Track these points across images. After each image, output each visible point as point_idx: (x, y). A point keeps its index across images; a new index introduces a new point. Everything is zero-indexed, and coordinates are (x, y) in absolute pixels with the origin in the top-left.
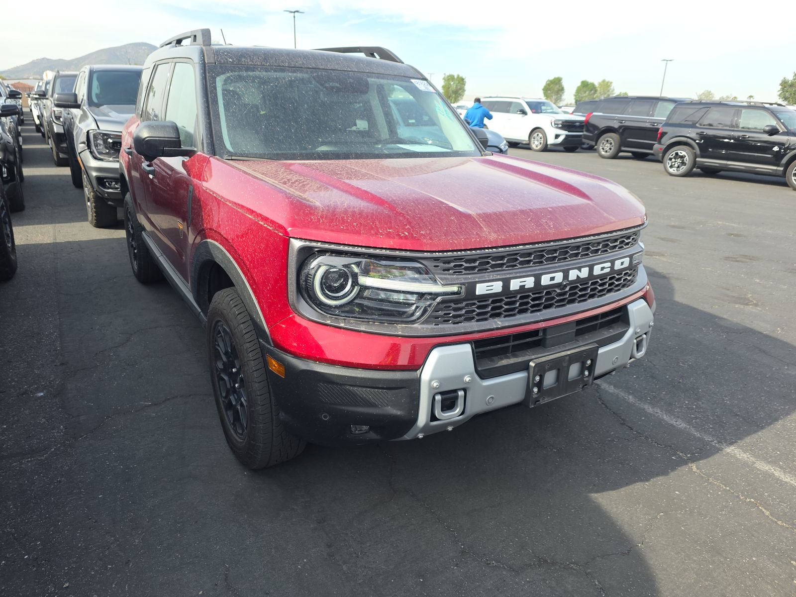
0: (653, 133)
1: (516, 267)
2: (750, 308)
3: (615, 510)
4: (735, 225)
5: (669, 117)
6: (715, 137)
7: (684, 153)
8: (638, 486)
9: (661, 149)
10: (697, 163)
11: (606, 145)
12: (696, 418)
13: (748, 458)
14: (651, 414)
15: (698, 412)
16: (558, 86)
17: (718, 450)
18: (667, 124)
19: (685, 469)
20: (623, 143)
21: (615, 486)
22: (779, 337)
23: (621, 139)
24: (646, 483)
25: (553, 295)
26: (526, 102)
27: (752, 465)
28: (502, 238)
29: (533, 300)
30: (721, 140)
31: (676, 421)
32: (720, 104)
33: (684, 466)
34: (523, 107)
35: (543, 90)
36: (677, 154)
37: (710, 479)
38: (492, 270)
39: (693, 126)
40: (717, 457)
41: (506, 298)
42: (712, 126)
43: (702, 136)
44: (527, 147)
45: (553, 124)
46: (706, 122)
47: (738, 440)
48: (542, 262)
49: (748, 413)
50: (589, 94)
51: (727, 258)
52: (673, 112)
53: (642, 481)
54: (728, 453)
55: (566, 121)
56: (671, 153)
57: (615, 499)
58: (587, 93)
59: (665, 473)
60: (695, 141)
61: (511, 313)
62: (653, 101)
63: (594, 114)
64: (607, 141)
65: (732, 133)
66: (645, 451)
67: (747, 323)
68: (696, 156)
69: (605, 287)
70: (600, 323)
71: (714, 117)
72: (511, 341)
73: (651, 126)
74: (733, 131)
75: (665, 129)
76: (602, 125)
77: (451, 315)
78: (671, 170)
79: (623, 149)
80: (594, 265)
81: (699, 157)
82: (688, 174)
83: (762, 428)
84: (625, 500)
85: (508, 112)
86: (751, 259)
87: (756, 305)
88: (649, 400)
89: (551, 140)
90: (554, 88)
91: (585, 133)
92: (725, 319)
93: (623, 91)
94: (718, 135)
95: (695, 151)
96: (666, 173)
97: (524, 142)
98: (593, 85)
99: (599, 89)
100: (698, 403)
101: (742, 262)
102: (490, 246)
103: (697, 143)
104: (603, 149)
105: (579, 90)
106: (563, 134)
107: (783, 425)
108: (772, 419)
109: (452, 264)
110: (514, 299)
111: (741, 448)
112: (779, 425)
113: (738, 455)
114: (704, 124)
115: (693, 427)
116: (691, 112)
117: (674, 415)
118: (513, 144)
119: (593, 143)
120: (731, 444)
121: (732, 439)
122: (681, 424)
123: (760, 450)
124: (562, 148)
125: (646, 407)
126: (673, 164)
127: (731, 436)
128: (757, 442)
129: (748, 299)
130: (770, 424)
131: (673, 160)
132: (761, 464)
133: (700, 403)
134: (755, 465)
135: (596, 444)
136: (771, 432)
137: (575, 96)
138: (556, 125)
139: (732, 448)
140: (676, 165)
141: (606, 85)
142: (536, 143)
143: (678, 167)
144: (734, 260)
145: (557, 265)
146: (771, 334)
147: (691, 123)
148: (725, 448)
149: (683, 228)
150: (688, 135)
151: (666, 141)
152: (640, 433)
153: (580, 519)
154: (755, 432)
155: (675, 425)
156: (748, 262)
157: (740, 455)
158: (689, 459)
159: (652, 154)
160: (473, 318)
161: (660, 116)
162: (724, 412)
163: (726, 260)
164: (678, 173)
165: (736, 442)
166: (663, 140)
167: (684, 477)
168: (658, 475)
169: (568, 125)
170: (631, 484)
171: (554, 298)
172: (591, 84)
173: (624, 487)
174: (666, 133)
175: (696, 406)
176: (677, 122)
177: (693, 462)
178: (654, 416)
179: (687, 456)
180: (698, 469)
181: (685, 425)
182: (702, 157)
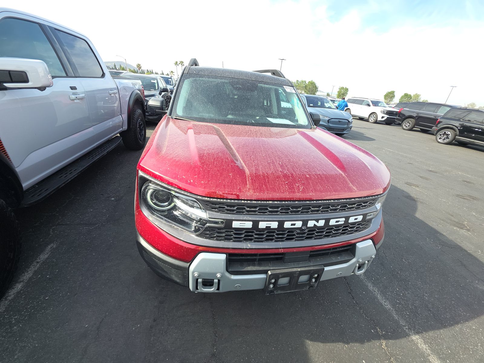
0: (434, 121)
1: (266, 214)
2: (463, 232)
3: (316, 360)
4: (469, 176)
5: (445, 114)
6: (470, 127)
7: (449, 133)
8: (340, 345)
9: (436, 129)
10: (456, 139)
11: (407, 124)
12: (400, 304)
13: (426, 349)
14: (370, 291)
15: (403, 300)
16: (392, 95)
17: (407, 335)
18: (443, 118)
19: (377, 343)
20: (416, 124)
21: (325, 340)
22: (478, 257)
23: (416, 122)
24: (346, 345)
25: (295, 233)
26: (371, 101)
27: (427, 356)
28: (256, 195)
29: (277, 234)
30: (474, 129)
31: (385, 302)
32: (478, 111)
33: (377, 341)
34: (369, 102)
35: (384, 96)
36: (445, 133)
37: (392, 358)
38: (247, 213)
39: (459, 120)
40: (403, 341)
41: (256, 231)
42: (470, 121)
43: (462, 126)
44: (367, 120)
45: (382, 112)
46: (467, 119)
47: (424, 331)
48: (288, 213)
49: (438, 311)
50: (407, 100)
51: (458, 196)
52: (448, 112)
53: (344, 342)
54: (413, 340)
55: (389, 111)
56: (442, 132)
57: (321, 350)
58: (406, 99)
59: (361, 341)
60: (457, 127)
61: (260, 240)
62: (439, 105)
63: (404, 109)
64: (408, 122)
65: (481, 126)
66: (355, 319)
67: (459, 242)
68: (456, 135)
69: (339, 231)
70: (331, 252)
71: (473, 117)
72: (258, 256)
73: (435, 118)
74: (482, 125)
75: (441, 120)
76: (407, 114)
77: (215, 235)
78: (439, 140)
79: (416, 126)
80: (330, 219)
81: (457, 136)
82: (449, 143)
83: (445, 327)
84: (326, 353)
85: (361, 104)
86: (473, 199)
87: (468, 230)
88: (373, 280)
89: (379, 119)
90: (390, 96)
91: (397, 117)
92: (444, 235)
93: (426, 99)
94: (473, 126)
95: (456, 133)
96: (436, 141)
97: (366, 118)
98: (410, 96)
99: (413, 98)
100: (405, 292)
101: (467, 199)
102: (246, 199)
103: (459, 129)
104: (405, 125)
105: (402, 97)
106: (386, 116)
107: (461, 329)
108: (454, 321)
109: (217, 206)
110: (262, 233)
111: (424, 339)
112: (457, 328)
113: (420, 345)
114: (466, 119)
115: (395, 310)
116: (459, 113)
117: (385, 296)
118: (361, 119)
119: (401, 122)
120: (418, 333)
121: (420, 329)
122: (387, 305)
123: (437, 346)
124: (384, 123)
125: (369, 284)
126: (442, 137)
127: (420, 326)
128: (438, 337)
129: (464, 225)
130: (452, 325)
131: (442, 136)
132: (433, 357)
133: (407, 293)
134: (429, 358)
135: (327, 302)
136: (450, 332)
137: (400, 100)
138: (384, 112)
139: (417, 337)
140: (443, 138)
141: (417, 96)
142: (372, 119)
143: (444, 139)
144: (462, 197)
145: (299, 216)
146: (473, 254)
147: (458, 118)
148: (412, 335)
149: (436, 173)
150: (454, 124)
151: (440, 126)
152: (357, 303)
153: (291, 358)
154: (439, 328)
155: (383, 304)
156: (471, 200)
157: (421, 344)
158: (383, 335)
159: (431, 131)
160: (232, 239)
161: (441, 113)
162: (421, 305)
163: (457, 197)
164: (443, 142)
165: (422, 332)
166: (439, 125)
167: (374, 350)
168: (356, 341)
169: (389, 113)
170: (336, 342)
171: (294, 235)
172: (409, 95)
173: (331, 343)
174: (441, 122)
175: (403, 294)
176: (449, 117)
177: (385, 339)
178: (372, 293)
179: (382, 332)
180: (386, 346)
181: (390, 307)
182: (459, 136)
